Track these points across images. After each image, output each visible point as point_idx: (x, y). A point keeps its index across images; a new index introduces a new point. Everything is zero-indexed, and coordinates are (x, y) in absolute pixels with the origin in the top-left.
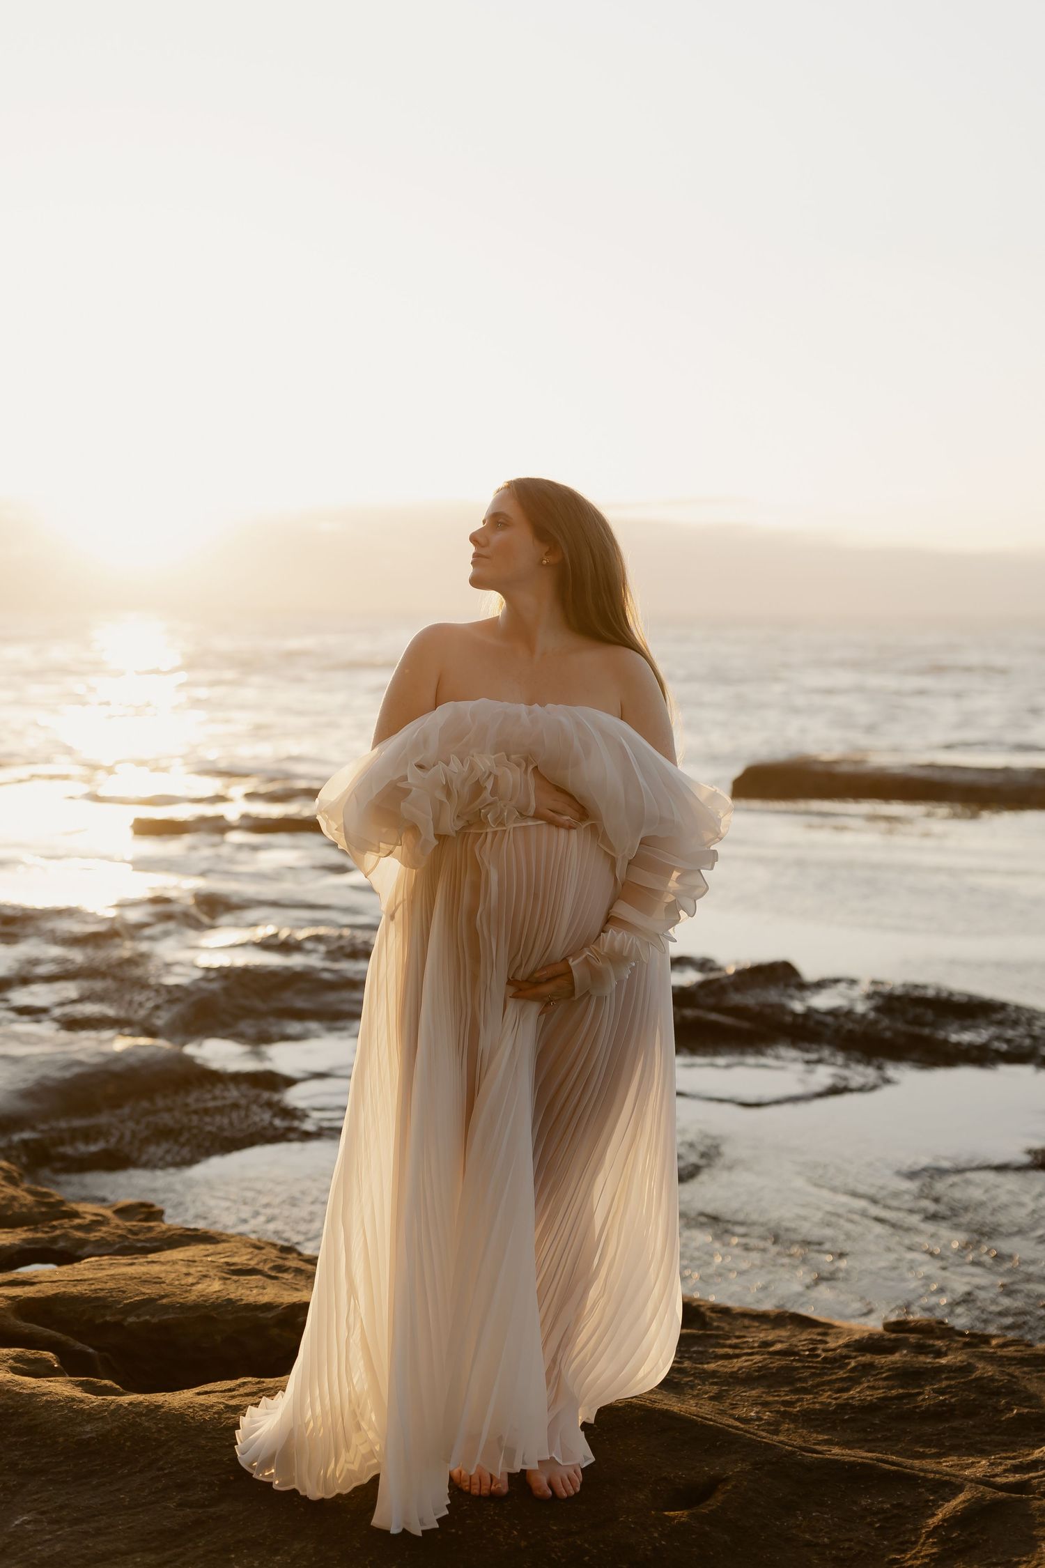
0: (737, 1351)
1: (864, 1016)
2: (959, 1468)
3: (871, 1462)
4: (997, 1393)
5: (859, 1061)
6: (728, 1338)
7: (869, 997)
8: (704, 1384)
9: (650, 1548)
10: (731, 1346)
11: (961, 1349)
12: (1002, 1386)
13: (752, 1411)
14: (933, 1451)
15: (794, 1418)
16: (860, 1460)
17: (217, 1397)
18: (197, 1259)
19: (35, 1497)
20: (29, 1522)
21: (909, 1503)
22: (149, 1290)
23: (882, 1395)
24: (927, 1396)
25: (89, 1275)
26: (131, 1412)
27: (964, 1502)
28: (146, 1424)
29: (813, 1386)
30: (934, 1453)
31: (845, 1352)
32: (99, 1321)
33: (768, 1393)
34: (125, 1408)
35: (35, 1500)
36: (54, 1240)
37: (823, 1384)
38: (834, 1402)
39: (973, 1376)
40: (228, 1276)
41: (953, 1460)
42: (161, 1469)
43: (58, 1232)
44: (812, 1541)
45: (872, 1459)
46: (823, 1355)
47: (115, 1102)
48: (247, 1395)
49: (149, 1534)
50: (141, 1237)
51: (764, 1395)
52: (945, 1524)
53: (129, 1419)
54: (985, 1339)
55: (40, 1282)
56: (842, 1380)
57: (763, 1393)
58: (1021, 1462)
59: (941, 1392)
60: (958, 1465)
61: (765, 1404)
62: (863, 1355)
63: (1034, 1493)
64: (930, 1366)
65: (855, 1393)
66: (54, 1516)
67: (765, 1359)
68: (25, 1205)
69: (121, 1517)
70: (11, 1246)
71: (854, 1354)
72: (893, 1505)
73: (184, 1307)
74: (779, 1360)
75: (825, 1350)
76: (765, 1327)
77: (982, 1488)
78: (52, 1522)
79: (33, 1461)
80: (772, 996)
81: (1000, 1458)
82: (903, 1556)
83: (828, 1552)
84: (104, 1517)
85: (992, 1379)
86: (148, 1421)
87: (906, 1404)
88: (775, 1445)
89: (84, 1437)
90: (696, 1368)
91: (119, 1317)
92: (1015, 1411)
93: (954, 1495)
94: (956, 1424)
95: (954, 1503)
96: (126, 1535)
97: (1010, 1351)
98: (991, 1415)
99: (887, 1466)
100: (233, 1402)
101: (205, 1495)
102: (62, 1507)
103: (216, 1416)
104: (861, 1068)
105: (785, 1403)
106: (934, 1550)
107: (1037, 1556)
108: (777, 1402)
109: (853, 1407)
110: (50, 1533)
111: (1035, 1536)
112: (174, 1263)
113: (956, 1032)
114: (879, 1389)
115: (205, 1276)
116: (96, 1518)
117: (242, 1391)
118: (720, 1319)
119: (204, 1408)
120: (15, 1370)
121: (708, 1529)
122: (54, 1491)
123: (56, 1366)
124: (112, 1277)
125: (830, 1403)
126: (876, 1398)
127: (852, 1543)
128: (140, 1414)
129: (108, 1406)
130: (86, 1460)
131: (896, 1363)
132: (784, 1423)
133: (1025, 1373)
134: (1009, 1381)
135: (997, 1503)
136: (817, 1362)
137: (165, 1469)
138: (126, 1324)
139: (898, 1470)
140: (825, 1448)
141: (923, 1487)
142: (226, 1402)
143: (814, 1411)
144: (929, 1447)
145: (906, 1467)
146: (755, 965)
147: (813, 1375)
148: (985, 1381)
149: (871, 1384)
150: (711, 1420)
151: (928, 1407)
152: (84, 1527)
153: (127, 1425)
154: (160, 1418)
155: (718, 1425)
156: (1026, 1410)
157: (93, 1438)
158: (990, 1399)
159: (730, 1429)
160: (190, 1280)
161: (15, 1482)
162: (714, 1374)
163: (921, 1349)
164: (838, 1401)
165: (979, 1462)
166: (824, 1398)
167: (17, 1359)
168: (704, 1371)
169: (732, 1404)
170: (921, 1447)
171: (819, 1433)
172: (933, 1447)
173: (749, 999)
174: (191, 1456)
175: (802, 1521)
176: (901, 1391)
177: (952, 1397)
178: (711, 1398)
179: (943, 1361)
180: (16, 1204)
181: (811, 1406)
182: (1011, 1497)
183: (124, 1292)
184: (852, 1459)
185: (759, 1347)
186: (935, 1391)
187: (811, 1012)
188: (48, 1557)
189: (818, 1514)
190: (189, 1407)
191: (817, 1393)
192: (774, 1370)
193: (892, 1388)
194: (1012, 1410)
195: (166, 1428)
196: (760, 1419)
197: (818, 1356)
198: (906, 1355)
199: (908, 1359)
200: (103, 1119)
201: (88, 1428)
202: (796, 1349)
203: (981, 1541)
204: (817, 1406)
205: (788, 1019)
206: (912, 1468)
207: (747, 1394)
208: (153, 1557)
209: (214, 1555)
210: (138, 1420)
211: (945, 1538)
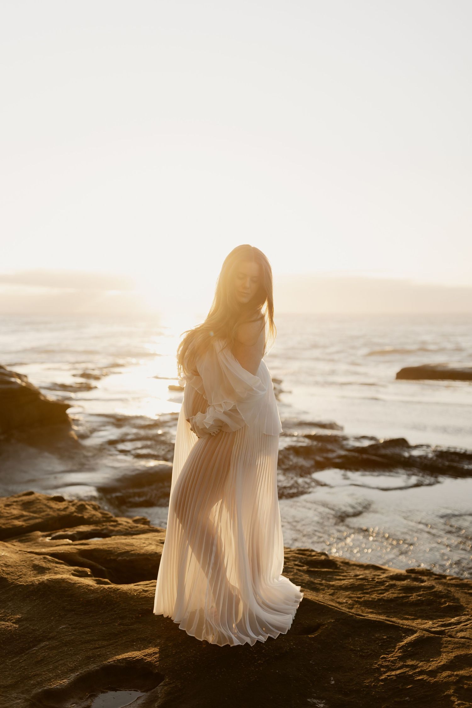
0: (344, 578)
1: (431, 458)
2: (420, 624)
3: (382, 620)
4: (442, 597)
5: (428, 475)
6: (343, 573)
7: (434, 451)
8: (328, 589)
9: (288, 648)
10: (343, 576)
11: (434, 580)
12: (444, 595)
13: (344, 600)
14: (413, 617)
15: (360, 603)
16: (378, 620)
17: (141, 587)
18: (150, 538)
19: (69, 619)
20: (65, 628)
21: (394, 637)
22: (128, 548)
23: (396, 596)
24: (414, 597)
25: (109, 542)
26: (108, 591)
27: (416, 637)
28: (113, 595)
29: (370, 592)
30: (413, 618)
31: (385, 579)
32: (108, 558)
33: (352, 594)
34: (106, 589)
35: (69, 620)
36: (102, 530)
37: (375, 591)
38: (377, 598)
39: (433, 590)
40: (158, 544)
41: (419, 621)
42: (115, 611)
43: (104, 527)
44: (353, 649)
45: (383, 619)
46: (377, 580)
47: (150, 483)
48: (152, 586)
49: (106, 634)
50: (133, 530)
51: (351, 594)
52: (407, 645)
53: (106, 593)
54: (445, 577)
55: (91, 544)
56: (382, 590)
57: (351, 593)
58: (445, 623)
59: (419, 596)
60: (420, 623)
61: (350, 598)
62: (392, 581)
63: (446, 635)
64: (417, 586)
65: (386, 595)
66: (74, 626)
67: (354, 581)
68: (98, 518)
69: (97, 628)
70: (87, 532)
71: (389, 580)
72: (387, 637)
73: (139, 555)
74: (360, 582)
75: (378, 579)
76: (361, 569)
77: (424, 632)
78: (72, 629)
79: (71, 607)
80: (397, 450)
81: (438, 621)
82: (387, 656)
83: (358, 653)
84: (92, 628)
85: (440, 592)
86: (113, 594)
87: (405, 600)
88: (346, 613)
89: (89, 599)
90: (327, 583)
91: (115, 557)
92: (447, 604)
93: (413, 634)
94: (423, 608)
95: (412, 637)
96: (98, 634)
97: (453, 582)
98: (438, 605)
99: (388, 622)
100: (146, 589)
101: (129, 621)
102: (77, 623)
103: (139, 593)
104: (429, 477)
105: (358, 598)
106: (400, 654)
107: (441, 659)
108: (355, 597)
109: (384, 600)
110: (71, 632)
111: (442, 651)
112: (141, 539)
113: (467, 465)
114: (395, 593)
115: (150, 544)
116: (88, 628)
117: (151, 585)
118: (343, 566)
119: (135, 590)
120: (73, 575)
121: (313, 642)
122: (76, 618)
123: (89, 573)
124: (116, 543)
125: (375, 598)
126: (394, 597)
127: (369, 650)
128: (111, 592)
129: (100, 588)
130: (89, 607)
131: (404, 584)
132: (356, 604)
133: (457, 590)
134: (447, 593)
135: (428, 638)
136: (374, 583)
137: (116, 612)
138: (118, 560)
139: (392, 624)
140: (366, 615)
141: (401, 631)
142: (144, 589)
143: (369, 601)
144: (411, 616)
145: (396, 623)
146: (391, 439)
147: (371, 588)
148: (438, 592)
149: (393, 592)
150: (323, 602)
151: (413, 601)
152: (84, 630)
153: (106, 595)
154: (118, 594)
155: (325, 604)
156: (452, 604)
157: (93, 599)
158: (438, 599)
159: (329, 606)
160: (145, 545)
161: (63, 614)
162: (333, 586)
163: (416, 579)
164: (379, 598)
165: (429, 622)
166: (373, 596)
167: (75, 571)
168: (329, 585)
169: (337, 597)
170: (408, 616)
171: (369, 609)
172: (413, 616)
173: (388, 451)
174: (127, 607)
175: (351, 641)
176: (404, 595)
177: (423, 598)
178: (330, 595)
179: (423, 584)
180: (94, 517)
181: (368, 599)
182: (435, 636)
183: (119, 548)
184: (375, 619)
185: (354, 576)
186: (417, 595)
187: (411, 457)
188: (69, 641)
189: (358, 639)
190: (130, 590)
191: (371, 594)
192: (357, 585)
193: (401, 593)
194: (446, 604)
195: (120, 597)
196: (347, 603)
197: (375, 581)
198: (409, 582)
199: (409, 583)
200: (145, 489)
201: (92, 596)
202: (367, 578)
203: (420, 652)
204: (370, 599)
205: (403, 459)
206: (398, 623)
207: (345, 594)
208: (106, 642)
209: (128, 643)
210: (110, 594)
211: (405, 650)
